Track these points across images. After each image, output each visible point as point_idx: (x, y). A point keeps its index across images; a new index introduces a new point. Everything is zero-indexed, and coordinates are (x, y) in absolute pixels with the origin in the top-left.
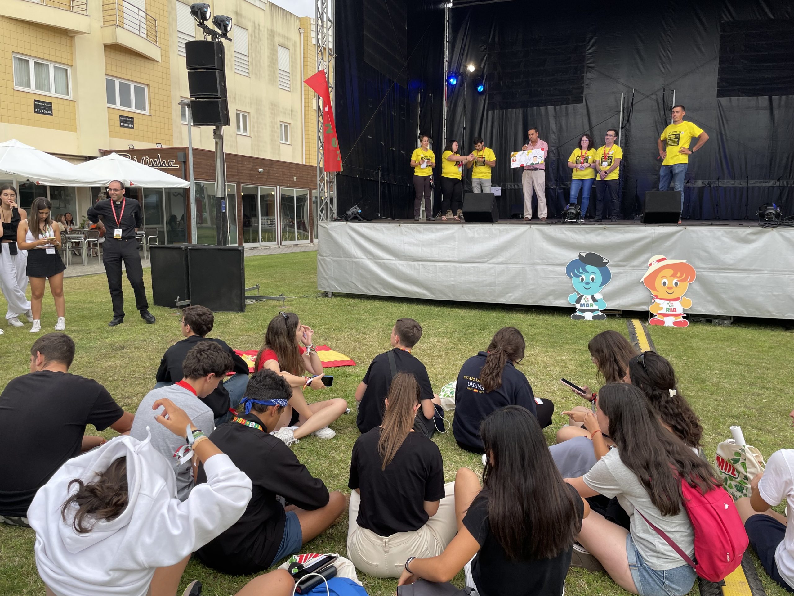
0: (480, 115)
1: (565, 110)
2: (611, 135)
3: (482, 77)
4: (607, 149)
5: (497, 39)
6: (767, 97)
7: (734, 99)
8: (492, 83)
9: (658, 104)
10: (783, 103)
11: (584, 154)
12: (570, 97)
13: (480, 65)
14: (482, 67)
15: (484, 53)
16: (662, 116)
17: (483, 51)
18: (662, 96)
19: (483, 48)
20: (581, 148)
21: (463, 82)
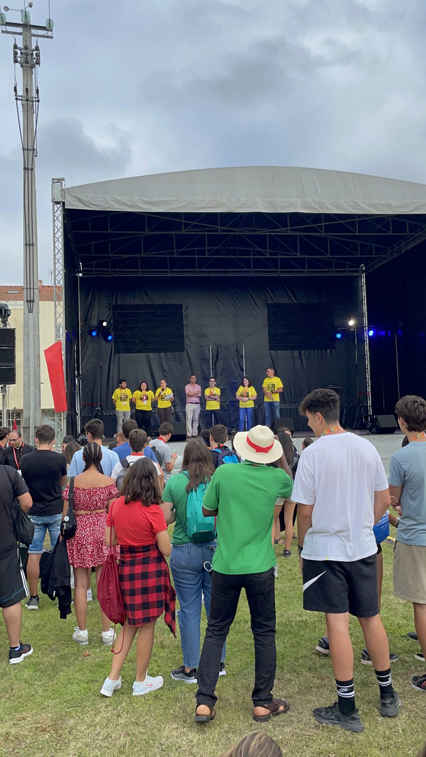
0: (109, 357)
1: (172, 356)
2: (213, 381)
4: (212, 390)
5: (118, 303)
6: (298, 351)
7: (279, 352)
8: (117, 333)
10: (307, 354)
11: (246, 390)
19: (108, 308)
20: (244, 386)
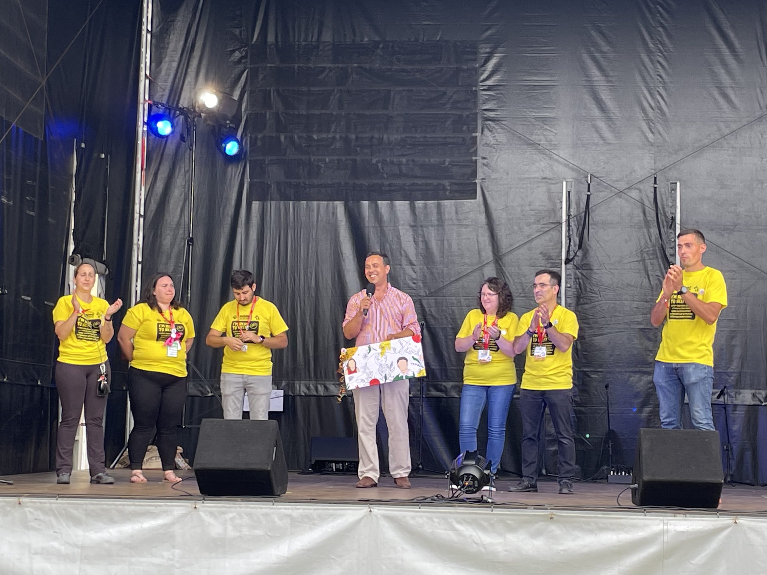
0: (230, 210)
1: (435, 211)
3: (237, 119)
5: (271, 39)
8: (260, 136)
9: (644, 213)
11: (489, 324)
12: (446, 183)
13: (231, 94)
14: (236, 97)
15: (241, 67)
16: (653, 239)
17: (239, 61)
18: (652, 195)
19: (237, 55)
20: (482, 310)
21: (189, 130)
